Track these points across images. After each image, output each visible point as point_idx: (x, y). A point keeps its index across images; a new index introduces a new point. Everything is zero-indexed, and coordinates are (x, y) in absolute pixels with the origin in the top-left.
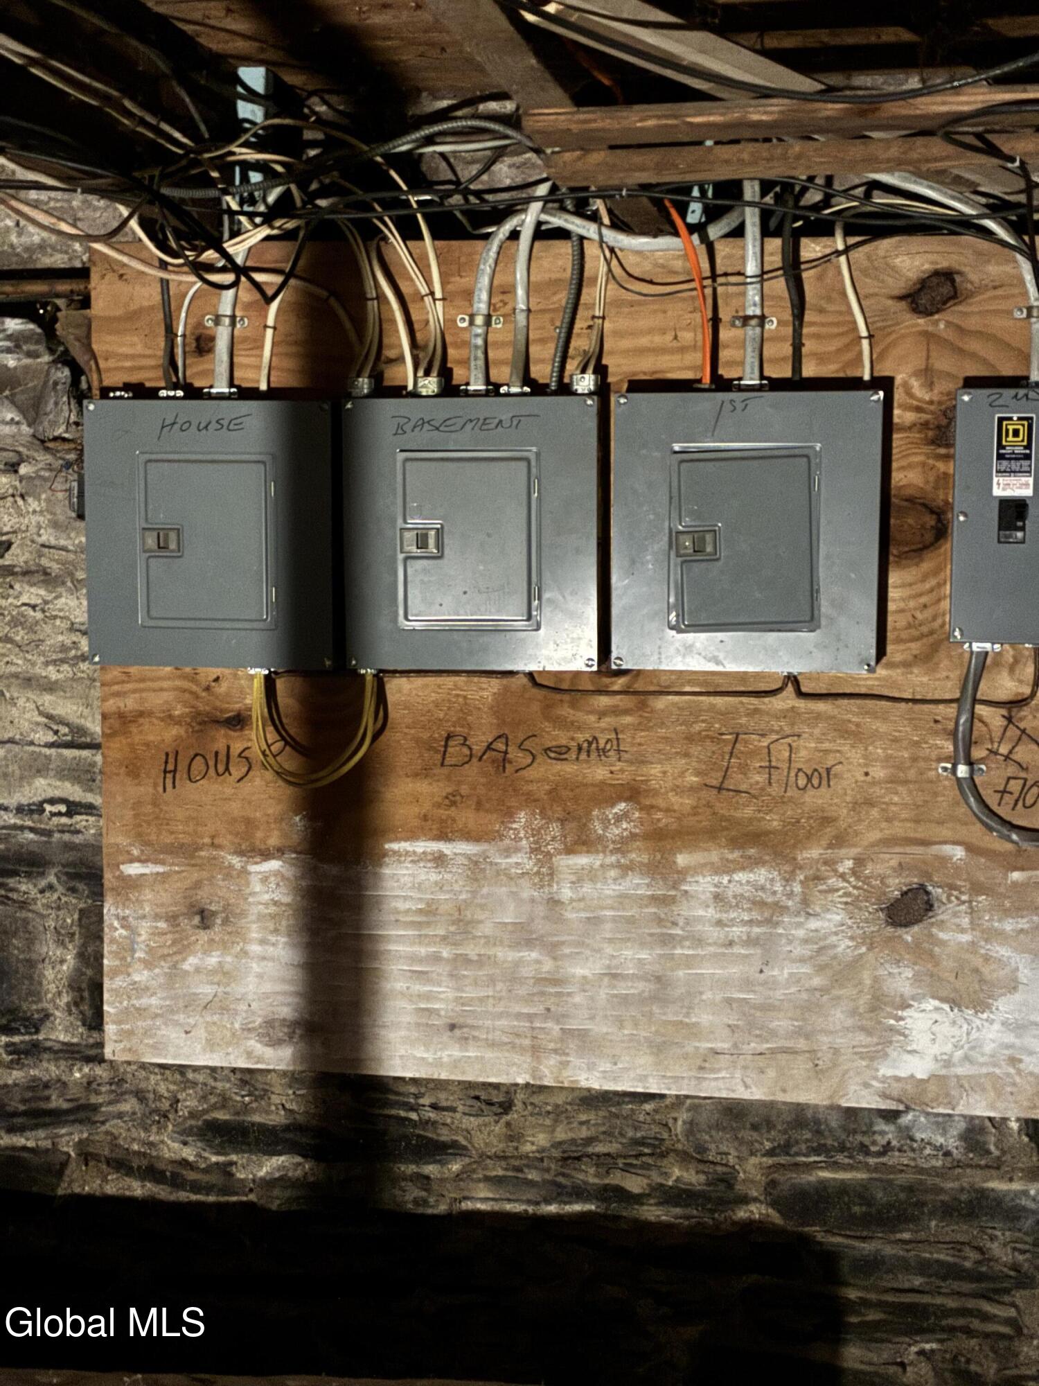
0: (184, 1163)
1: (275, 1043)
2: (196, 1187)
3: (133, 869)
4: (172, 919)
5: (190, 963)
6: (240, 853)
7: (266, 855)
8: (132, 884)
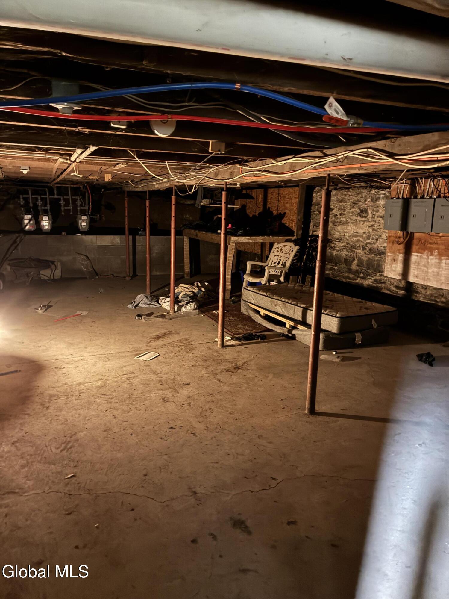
0: (393, 290)
1: (399, 276)
2: (394, 293)
3: (389, 254)
4: (392, 260)
5: (393, 266)
6: (398, 253)
7: (401, 254)
8: (388, 256)
